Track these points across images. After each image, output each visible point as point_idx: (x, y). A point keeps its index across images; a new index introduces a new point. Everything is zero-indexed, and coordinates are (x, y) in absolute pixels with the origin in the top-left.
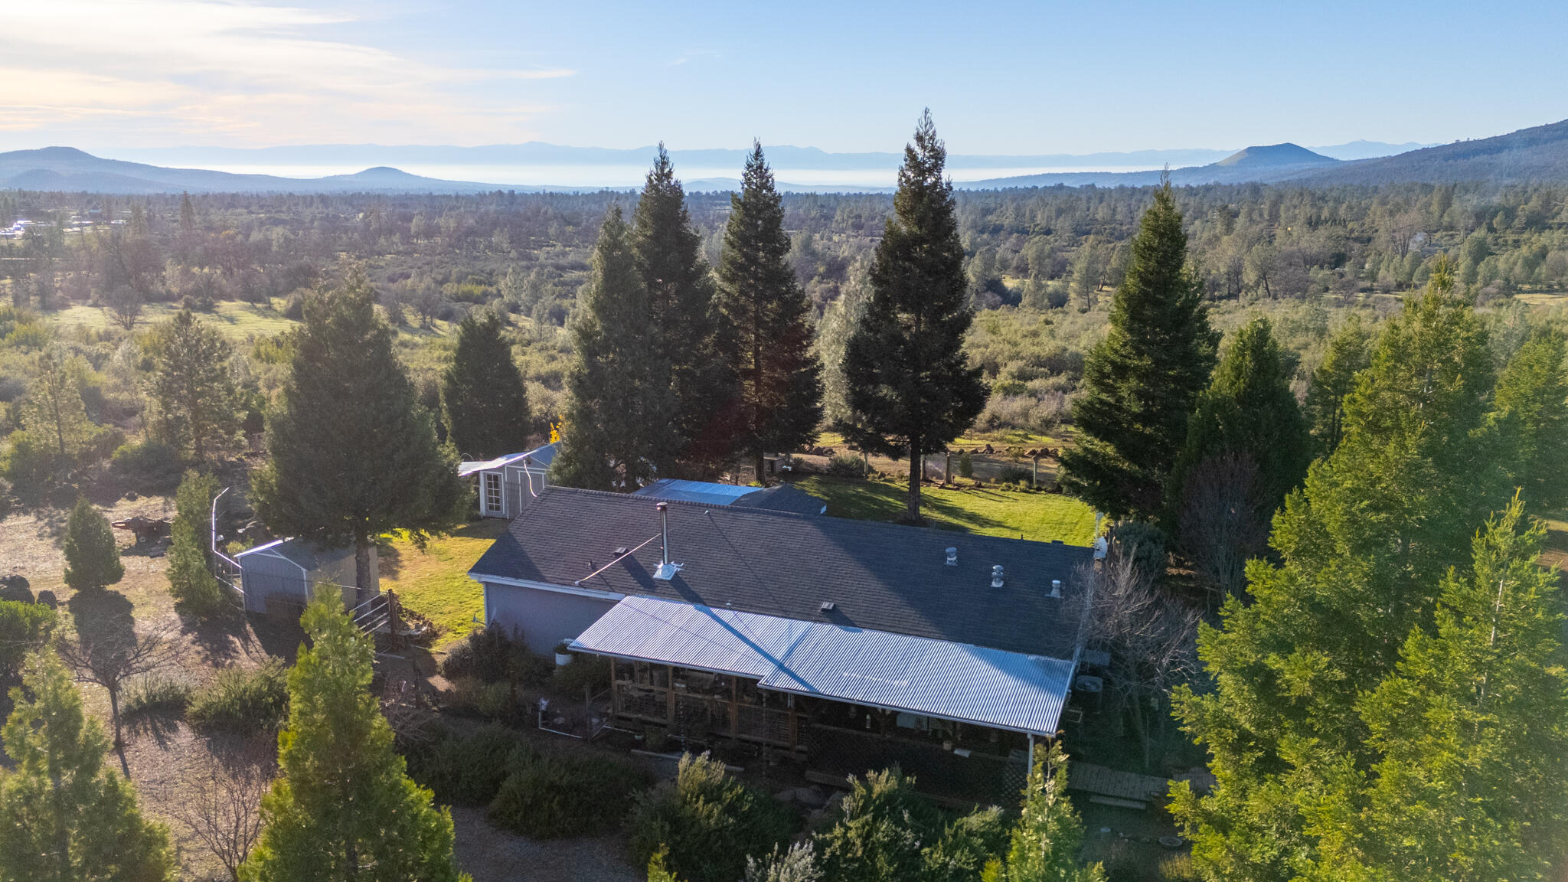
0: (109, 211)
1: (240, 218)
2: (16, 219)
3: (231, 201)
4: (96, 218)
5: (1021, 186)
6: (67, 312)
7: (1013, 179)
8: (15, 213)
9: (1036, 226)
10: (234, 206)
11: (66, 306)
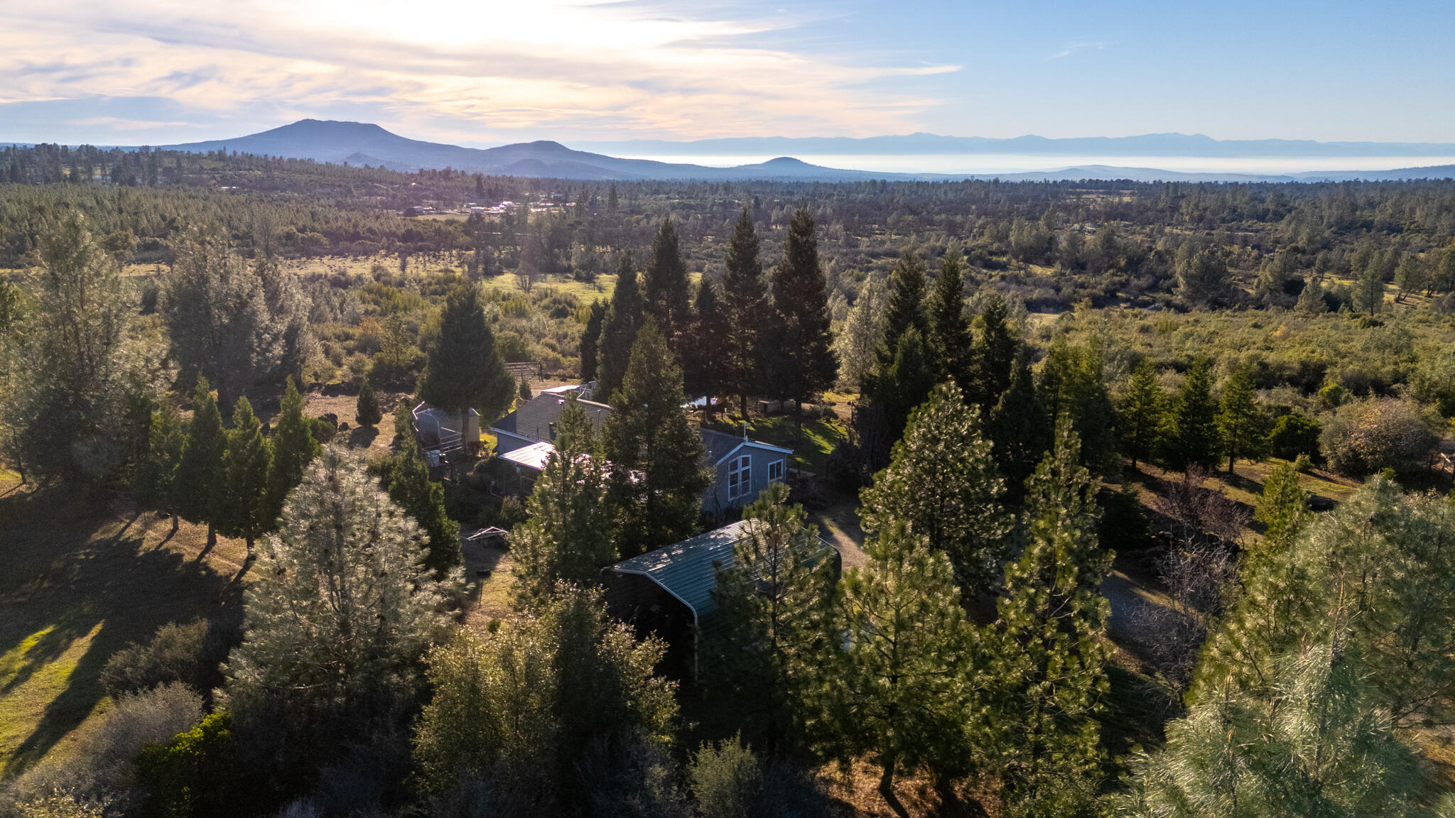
0: (566, 195)
1: (659, 203)
2: (502, 201)
3: (657, 188)
4: (556, 201)
5: (1431, 177)
6: (500, 277)
7: (1426, 169)
8: (502, 196)
9: (1411, 223)
10: (658, 192)
11: (501, 273)
